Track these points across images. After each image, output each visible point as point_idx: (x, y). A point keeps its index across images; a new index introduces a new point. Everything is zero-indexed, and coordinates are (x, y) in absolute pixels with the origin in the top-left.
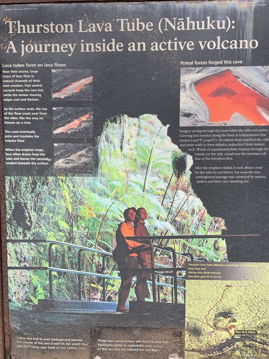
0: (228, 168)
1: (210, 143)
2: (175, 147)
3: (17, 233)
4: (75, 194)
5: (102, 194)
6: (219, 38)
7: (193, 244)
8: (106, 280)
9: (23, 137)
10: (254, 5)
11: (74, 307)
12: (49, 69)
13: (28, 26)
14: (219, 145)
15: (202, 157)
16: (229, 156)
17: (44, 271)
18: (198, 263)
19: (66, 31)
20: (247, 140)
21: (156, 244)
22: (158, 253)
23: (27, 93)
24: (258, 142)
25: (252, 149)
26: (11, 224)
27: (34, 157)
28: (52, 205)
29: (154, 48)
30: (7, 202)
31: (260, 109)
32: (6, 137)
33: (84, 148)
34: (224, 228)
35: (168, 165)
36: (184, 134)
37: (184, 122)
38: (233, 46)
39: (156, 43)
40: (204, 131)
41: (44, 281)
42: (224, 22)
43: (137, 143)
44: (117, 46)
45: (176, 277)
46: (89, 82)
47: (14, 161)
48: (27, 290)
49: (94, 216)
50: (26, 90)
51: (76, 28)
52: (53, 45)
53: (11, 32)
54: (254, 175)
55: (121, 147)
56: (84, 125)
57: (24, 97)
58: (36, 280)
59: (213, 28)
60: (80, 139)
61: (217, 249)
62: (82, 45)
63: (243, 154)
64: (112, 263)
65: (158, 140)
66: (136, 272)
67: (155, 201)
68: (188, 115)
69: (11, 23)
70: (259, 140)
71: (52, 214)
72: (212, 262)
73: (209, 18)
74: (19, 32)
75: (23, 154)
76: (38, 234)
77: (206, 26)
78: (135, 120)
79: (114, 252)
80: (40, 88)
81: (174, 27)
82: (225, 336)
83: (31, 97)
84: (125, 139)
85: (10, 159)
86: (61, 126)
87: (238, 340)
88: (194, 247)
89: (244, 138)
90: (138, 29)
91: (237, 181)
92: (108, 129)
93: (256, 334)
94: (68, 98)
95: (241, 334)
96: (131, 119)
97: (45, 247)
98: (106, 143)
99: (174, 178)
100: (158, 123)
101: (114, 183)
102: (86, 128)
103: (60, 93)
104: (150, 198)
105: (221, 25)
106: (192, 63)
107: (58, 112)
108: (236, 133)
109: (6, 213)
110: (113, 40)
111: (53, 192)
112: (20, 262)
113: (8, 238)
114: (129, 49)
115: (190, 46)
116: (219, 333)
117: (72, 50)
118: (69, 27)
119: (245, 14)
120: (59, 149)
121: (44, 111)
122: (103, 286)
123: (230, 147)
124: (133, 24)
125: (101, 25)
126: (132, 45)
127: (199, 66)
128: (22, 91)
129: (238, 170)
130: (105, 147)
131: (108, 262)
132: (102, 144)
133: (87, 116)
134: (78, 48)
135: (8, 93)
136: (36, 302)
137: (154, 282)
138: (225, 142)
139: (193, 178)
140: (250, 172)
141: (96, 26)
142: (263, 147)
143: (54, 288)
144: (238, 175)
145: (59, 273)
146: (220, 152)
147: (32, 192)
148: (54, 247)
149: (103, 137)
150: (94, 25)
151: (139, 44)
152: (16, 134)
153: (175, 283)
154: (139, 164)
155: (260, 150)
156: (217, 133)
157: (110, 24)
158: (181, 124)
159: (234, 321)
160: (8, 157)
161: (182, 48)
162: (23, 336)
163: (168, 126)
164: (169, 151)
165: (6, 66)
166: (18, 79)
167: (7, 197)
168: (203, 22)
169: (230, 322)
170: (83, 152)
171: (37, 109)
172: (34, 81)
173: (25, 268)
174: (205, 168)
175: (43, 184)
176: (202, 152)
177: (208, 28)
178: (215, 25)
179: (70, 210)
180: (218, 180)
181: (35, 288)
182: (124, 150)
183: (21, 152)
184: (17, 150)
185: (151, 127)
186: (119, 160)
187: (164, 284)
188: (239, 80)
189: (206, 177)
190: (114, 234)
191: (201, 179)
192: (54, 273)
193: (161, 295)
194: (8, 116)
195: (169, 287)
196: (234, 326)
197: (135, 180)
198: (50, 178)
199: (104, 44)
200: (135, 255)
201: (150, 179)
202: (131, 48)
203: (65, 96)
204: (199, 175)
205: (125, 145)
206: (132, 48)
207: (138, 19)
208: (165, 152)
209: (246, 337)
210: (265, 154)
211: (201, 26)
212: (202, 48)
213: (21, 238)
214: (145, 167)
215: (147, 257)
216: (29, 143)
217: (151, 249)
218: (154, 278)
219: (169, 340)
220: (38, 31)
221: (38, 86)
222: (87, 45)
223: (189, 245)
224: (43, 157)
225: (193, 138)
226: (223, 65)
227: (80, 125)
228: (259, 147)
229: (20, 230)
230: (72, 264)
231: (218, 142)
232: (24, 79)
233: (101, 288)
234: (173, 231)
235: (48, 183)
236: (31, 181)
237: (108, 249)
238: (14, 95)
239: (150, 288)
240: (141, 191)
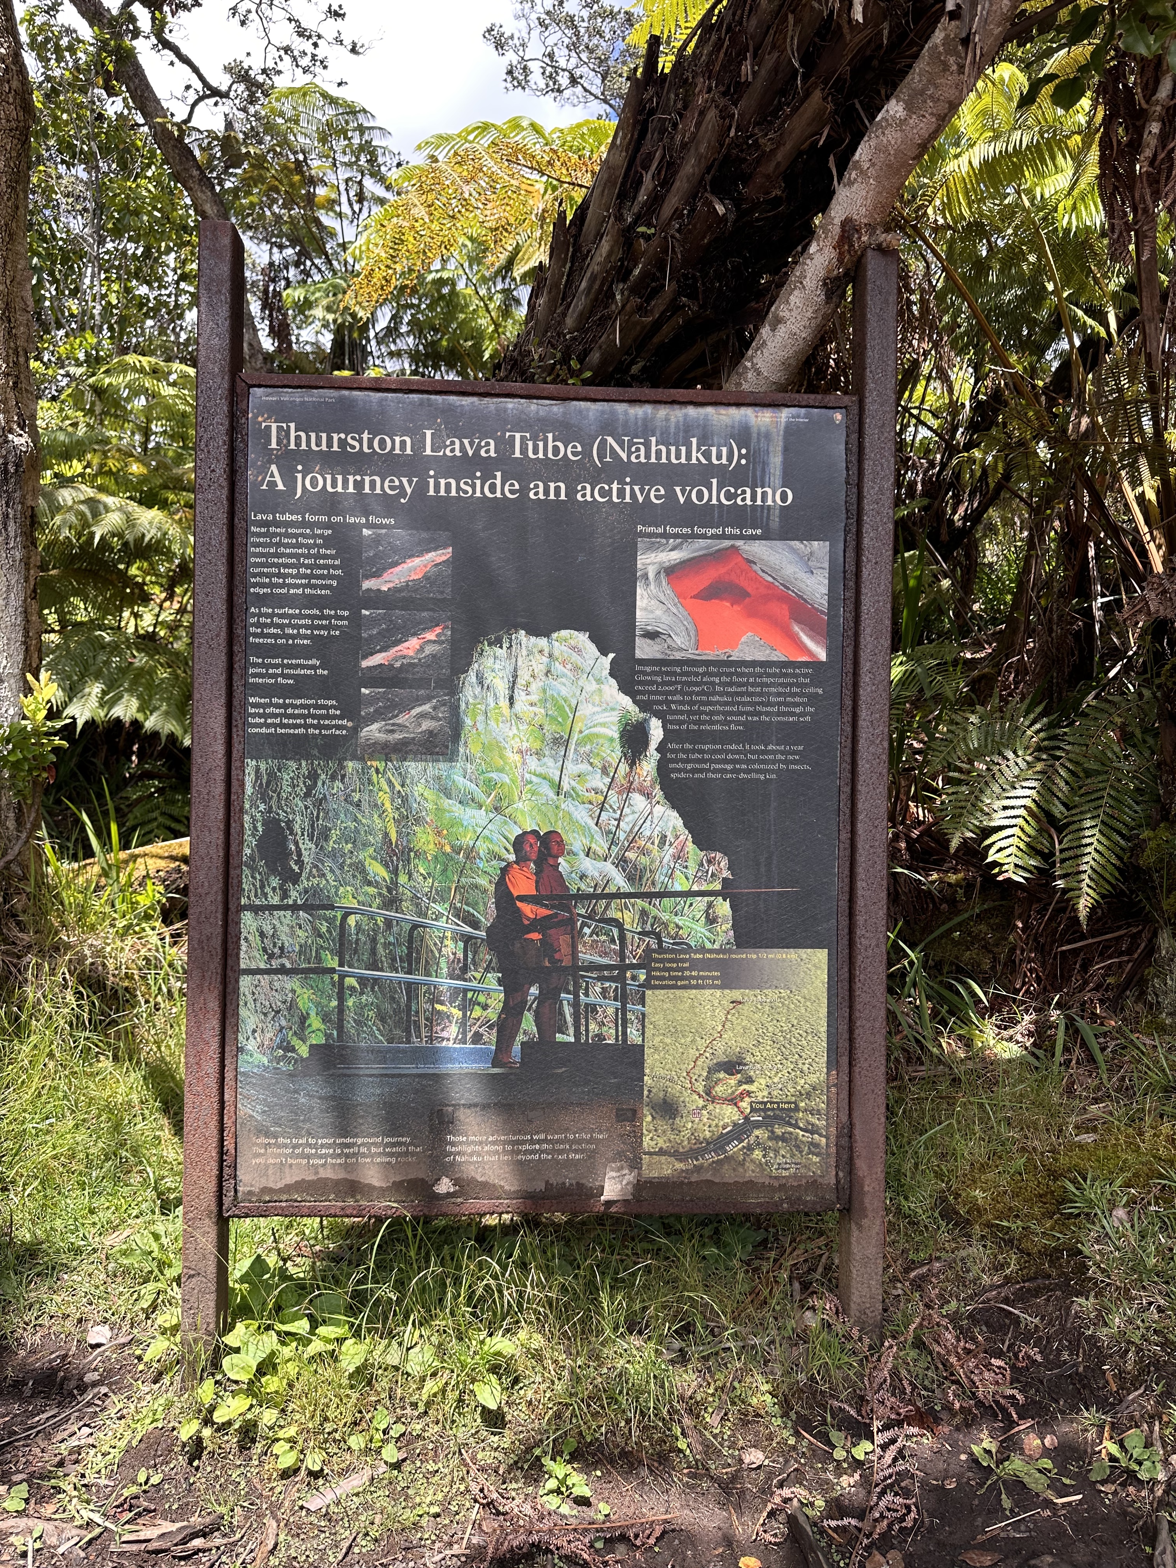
0: (734, 747)
1: (698, 694)
2: (626, 701)
3: (267, 890)
4: (405, 800)
5: (468, 800)
6: (714, 481)
7: (662, 910)
8: (470, 995)
9: (292, 672)
10: (784, 420)
11: (393, 1061)
12: (358, 527)
13: (313, 435)
14: (717, 698)
15: (681, 723)
16: (738, 723)
17: (327, 979)
18: (673, 951)
19: (397, 451)
20: (773, 690)
21: (582, 911)
22: (587, 930)
23: (305, 576)
24: (794, 695)
25: (783, 709)
26: (253, 869)
27: (314, 717)
28: (352, 825)
29: (584, 496)
30: (247, 818)
31: (796, 628)
32: (251, 671)
33: (429, 699)
34: (726, 874)
35: (612, 740)
36: (645, 673)
37: (644, 650)
38: (744, 499)
39: (588, 487)
40: (686, 668)
41: (324, 1002)
42: (724, 450)
43: (544, 691)
44: (507, 488)
45: (624, 985)
46: (444, 558)
47: (268, 726)
48: (284, 1023)
49: (448, 849)
50: (302, 570)
51: (418, 445)
52: (367, 479)
53: (274, 445)
54: (786, 762)
55: (511, 699)
56: (429, 650)
57: (297, 586)
58: (305, 999)
59: (704, 461)
60: (421, 679)
61: (711, 920)
62: (432, 481)
63: (763, 718)
64: (486, 956)
65: (591, 686)
66: (539, 975)
67: (582, 815)
68: (652, 635)
69: (274, 426)
70: (795, 690)
71: (350, 846)
72: (703, 949)
73: (694, 441)
74: (292, 446)
75: (289, 711)
76: (315, 891)
77: (689, 457)
78: (543, 642)
79: (489, 930)
80: (335, 567)
81: (624, 456)
82: (729, 1115)
83: (314, 587)
84: (521, 681)
85: (258, 720)
86: (380, 651)
87: (757, 1125)
88: (665, 917)
89: (767, 685)
90: (550, 455)
91: (754, 775)
92: (483, 660)
93: (797, 1109)
94: (395, 590)
95: (766, 1110)
96: (533, 639)
97: (330, 921)
98: (478, 690)
99: (624, 768)
100: (592, 649)
101: (494, 775)
102: (434, 656)
103: (380, 580)
104: (572, 809)
105: (719, 456)
106: (660, 530)
107: (373, 621)
108: (749, 675)
109: (241, 843)
110: (499, 474)
111: (356, 797)
112: (271, 956)
113: (243, 901)
114: (532, 495)
115: (656, 494)
116: (717, 1109)
117: (409, 491)
118: (403, 443)
119: (768, 436)
120: (371, 700)
121: (342, 618)
122: (463, 1008)
123: (739, 703)
124: (541, 444)
125: (471, 444)
126: (536, 486)
127: (676, 536)
128: (295, 571)
129: (753, 752)
130: (475, 697)
131: (475, 953)
132: (470, 692)
133: (438, 630)
134: (421, 488)
135: (261, 575)
136: (304, 1051)
137: (576, 996)
138: (728, 694)
139: (662, 768)
140: (779, 757)
141: (462, 444)
142: (804, 705)
143: (350, 1017)
144: (754, 762)
145: (362, 980)
146: (718, 713)
147: (307, 795)
148: (352, 920)
149: (472, 677)
150: (457, 441)
151: (552, 485)
152: (276, 666)
153: (623, 997)
154: (549, 736)
155: (797, 710)
156: (711, 675)
157: (492, 442)
158: (639, 654)
159: (750, 1081)
160: (254, 715)
161: (641, 499)
162: (267, 1135)
163: (611, 656)
164: (613, 709)
165: (259, 517)
166: (287, 546)
167: (247, 806)
168: (683, 449)
169: (740, 1083)
170: (427, 708)
171: (326, 612)
172: (323, 551)
173: (282, 970)
174: (687, 746)
175: (333, 778)
176: (681, 713)
177: (694, 461)
178: (707, 455)
179: (393, 836)
180: (715, 771)
181: (304, 1019)
182: (518, 706)
183: (285, 706)
184: (275, 700)
185: (575, 657)
186: (505, 728)
187: (600, 1000)
188: (755, 567)
189: (689, 767)
190: (492, 888)
191: (679, 771)
192: (350, 981)
193: (593, 1026)
194: (258, 625)
195: (610, 1008)
196: (749, 1093)
197: (539, 770)
198: (350, 765)
199: (478, 482)
200: (535, 936)
201: (571, 768)
202: (536, 494)
203: (391, 585)
204: (676, 761)
205: (520, 697)
206: (537, 492)
207: (550, 436)
208: (605, 710)
209: (776, 1117)
210: (808, 718)
211: (678, 457)
212: (682, 500)
213: (275, 900)
214: (561, 742)
215: (563, 941)
216: (301, 687)
217: (571, 921)
218: (577, 987)
219: (607, 1130)
220: (335, 448)
221: (330, 562)
222: (443, 482)
223: (654, 912)
224: (334, 717)
225: (664, 683)
226: (723, 537)
227: (422, 649)
228: (797, 705)
229: (275, 882)
230: (394, 960)
231: (714, 693)
232: (300, 546)
233: (457, 1013)
234: (620, 882)
235: (343, 776)
236: (304, 770)
237: (475, 925)
238: (275, 580)
239: (567, 1011)
240: (552, 795)
